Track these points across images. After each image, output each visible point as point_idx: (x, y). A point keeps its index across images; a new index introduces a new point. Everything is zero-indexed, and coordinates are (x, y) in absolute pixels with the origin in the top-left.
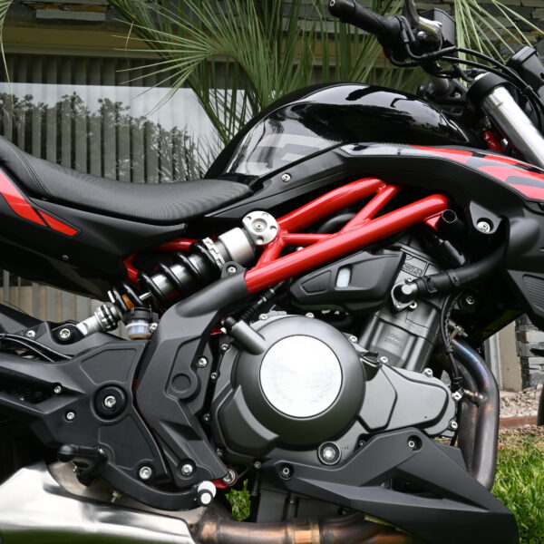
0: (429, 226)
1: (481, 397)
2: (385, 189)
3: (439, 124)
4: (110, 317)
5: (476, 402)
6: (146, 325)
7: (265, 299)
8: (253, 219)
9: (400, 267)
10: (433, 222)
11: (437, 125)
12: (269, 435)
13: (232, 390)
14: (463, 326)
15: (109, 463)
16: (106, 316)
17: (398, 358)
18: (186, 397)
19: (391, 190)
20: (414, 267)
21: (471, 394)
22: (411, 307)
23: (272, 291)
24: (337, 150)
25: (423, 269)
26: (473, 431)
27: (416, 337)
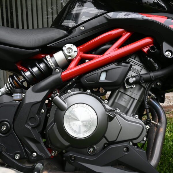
0: (144, 52)
1: (159, 124)
2: (126, 34)
3: (153, 2)
4: (9, 89)
5: (157, 126)
6: (20, 95)
7: (70, 83)
8: (67, 48)
9: (129, 69)
10: (145, 50)
11: (152, 2)
12: (67, 144)
13: (53, 124)
14: (155, 94)
15: (3, 153)
16: (8, 88)
17: (125, 108)
18: (34, 127)
19: (129, 34)
20: (136, 69)
21: (155, 123)
22: (133, 87)
23: (74, 80)
24: (105, 15)
25: (140, 70)
26: (154, 134)
27: (134, 99)
